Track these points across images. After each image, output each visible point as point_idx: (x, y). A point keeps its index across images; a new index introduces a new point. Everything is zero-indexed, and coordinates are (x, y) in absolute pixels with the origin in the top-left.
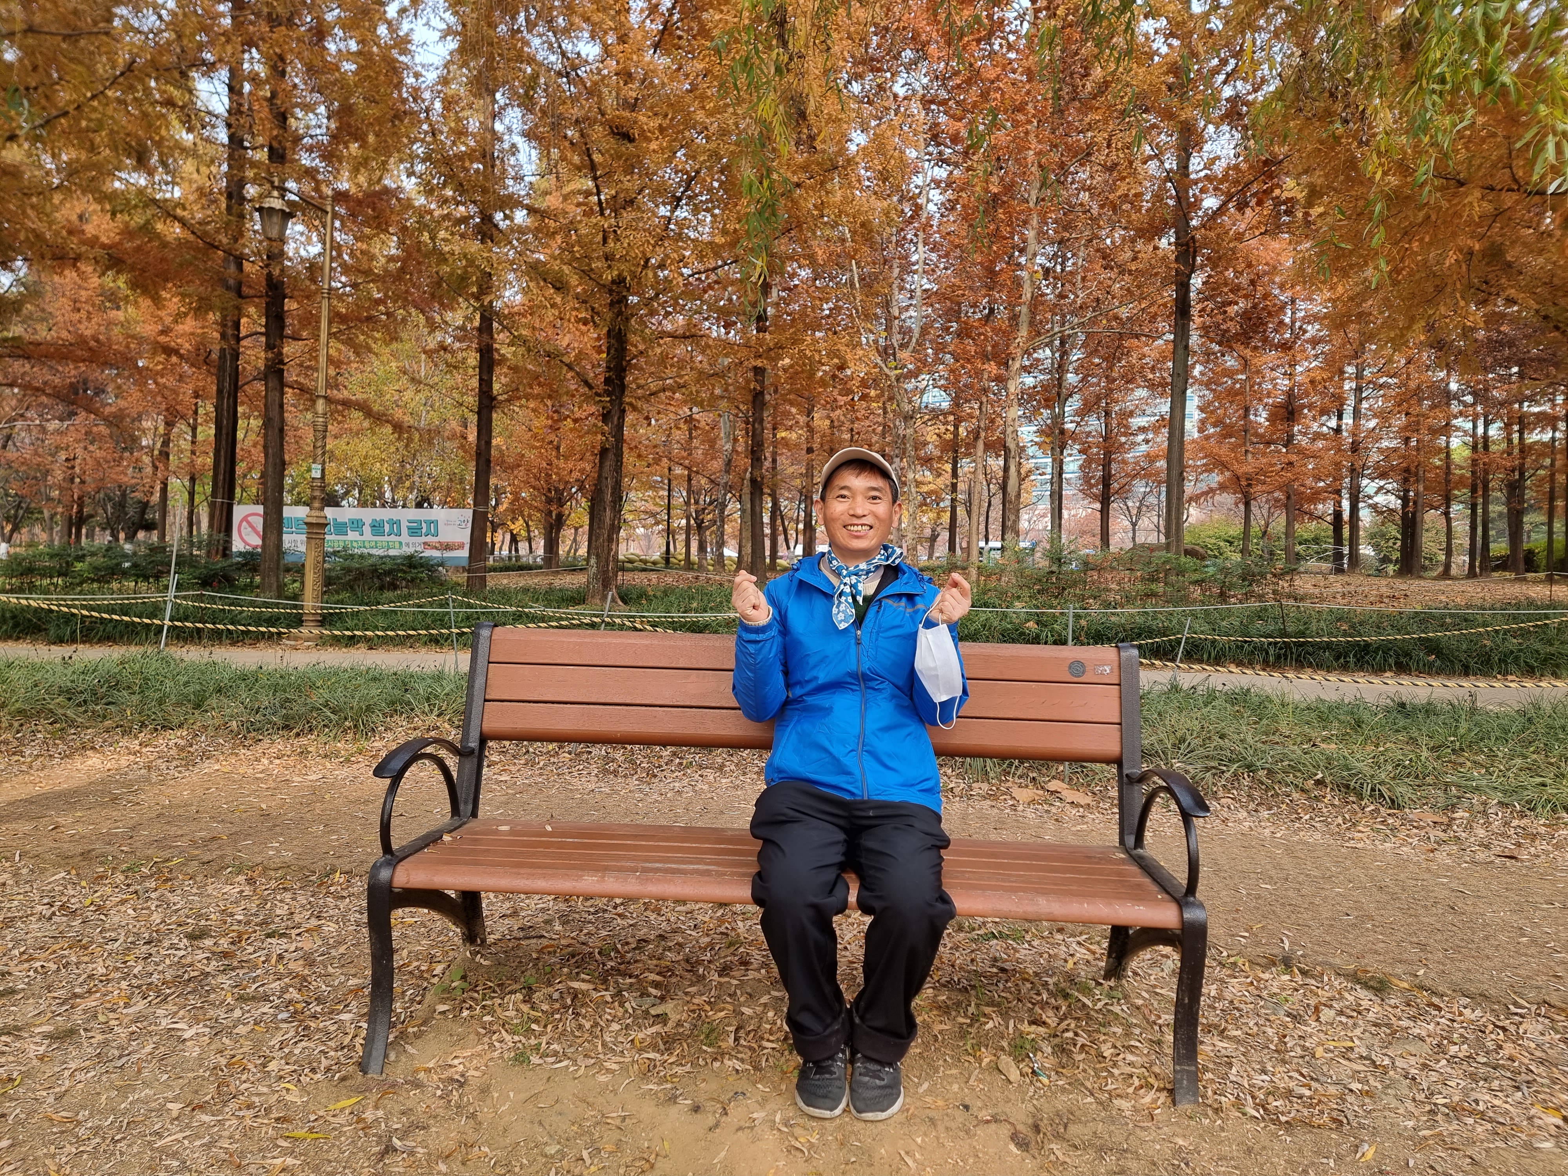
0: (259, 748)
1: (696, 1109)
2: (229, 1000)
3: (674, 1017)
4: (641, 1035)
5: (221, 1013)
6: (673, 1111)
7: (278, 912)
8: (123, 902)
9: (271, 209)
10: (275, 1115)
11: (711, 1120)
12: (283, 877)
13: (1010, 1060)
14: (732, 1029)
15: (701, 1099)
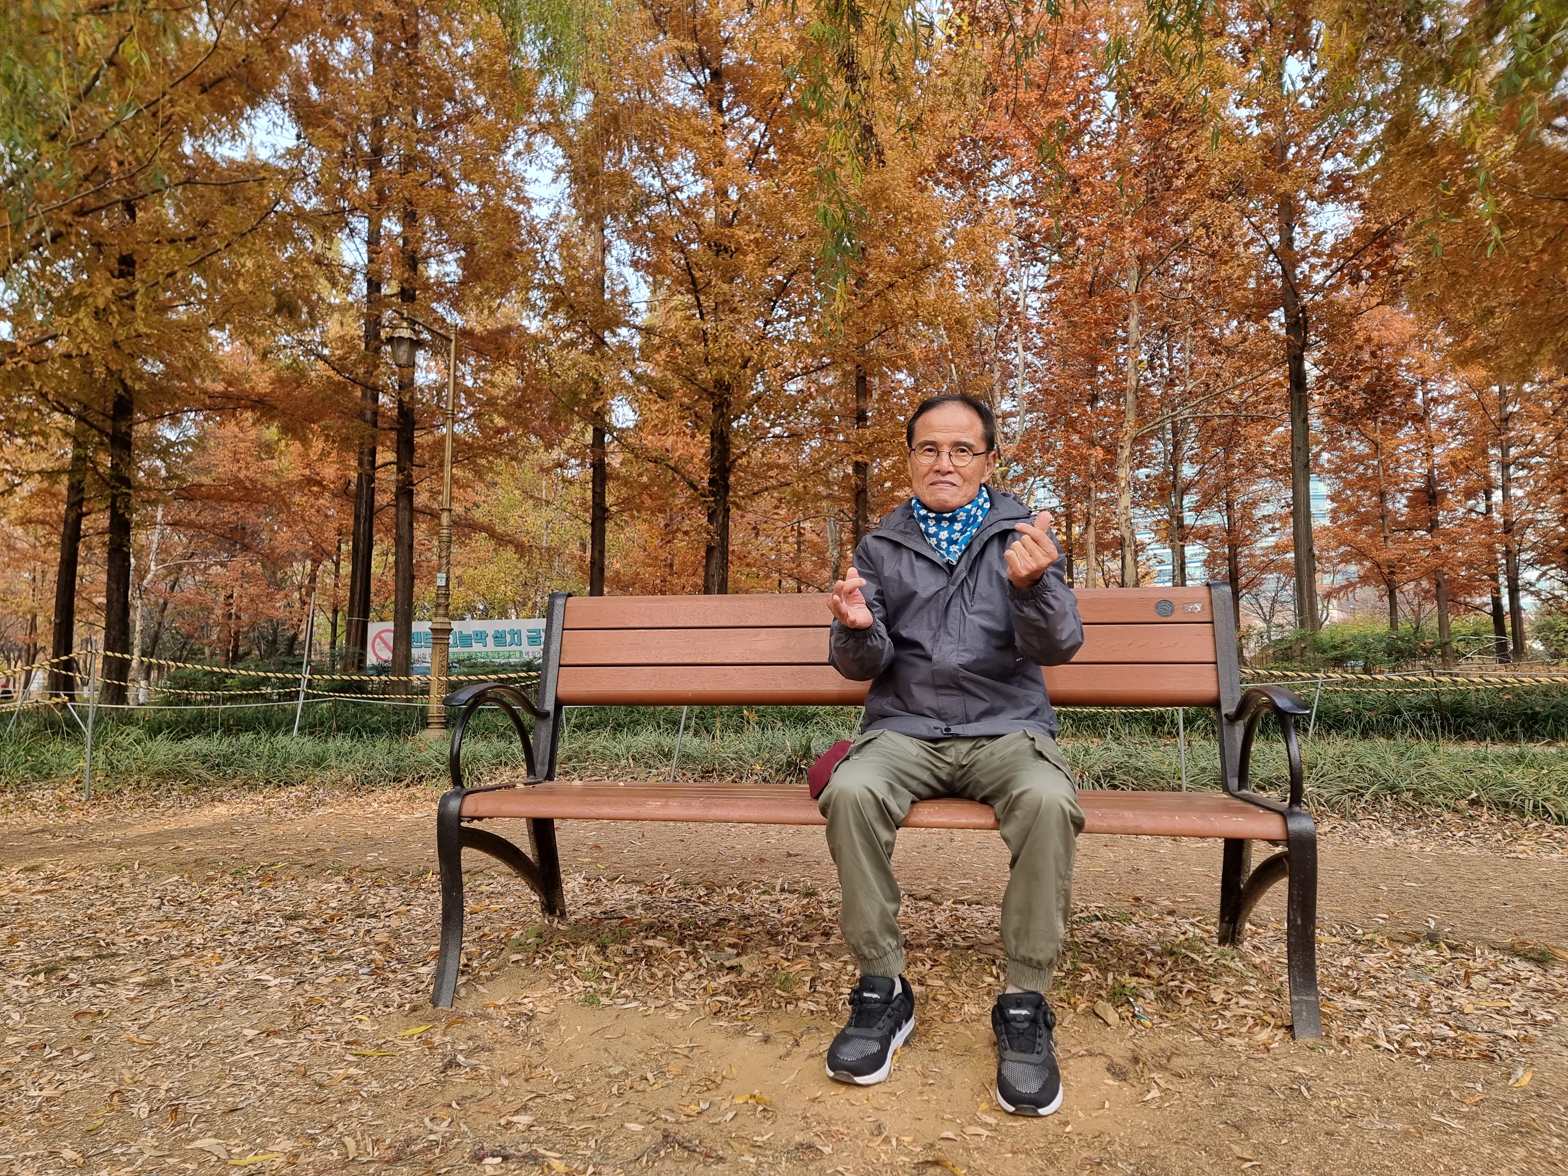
0: (371, 797)
1: (766, 1040)
2: (315, 960)
3: (749, 969)
4: (713, 984)
5: (307, 970)
6: (742, 1042)
7: (371, 901)
8: (227, 897)
9: (401, 338)
10: (346, 1039)
11: (782, 1051)
12: (380, 877)
13: (1109, 1006)
14: (808, 979)
15: (772, 1033)
